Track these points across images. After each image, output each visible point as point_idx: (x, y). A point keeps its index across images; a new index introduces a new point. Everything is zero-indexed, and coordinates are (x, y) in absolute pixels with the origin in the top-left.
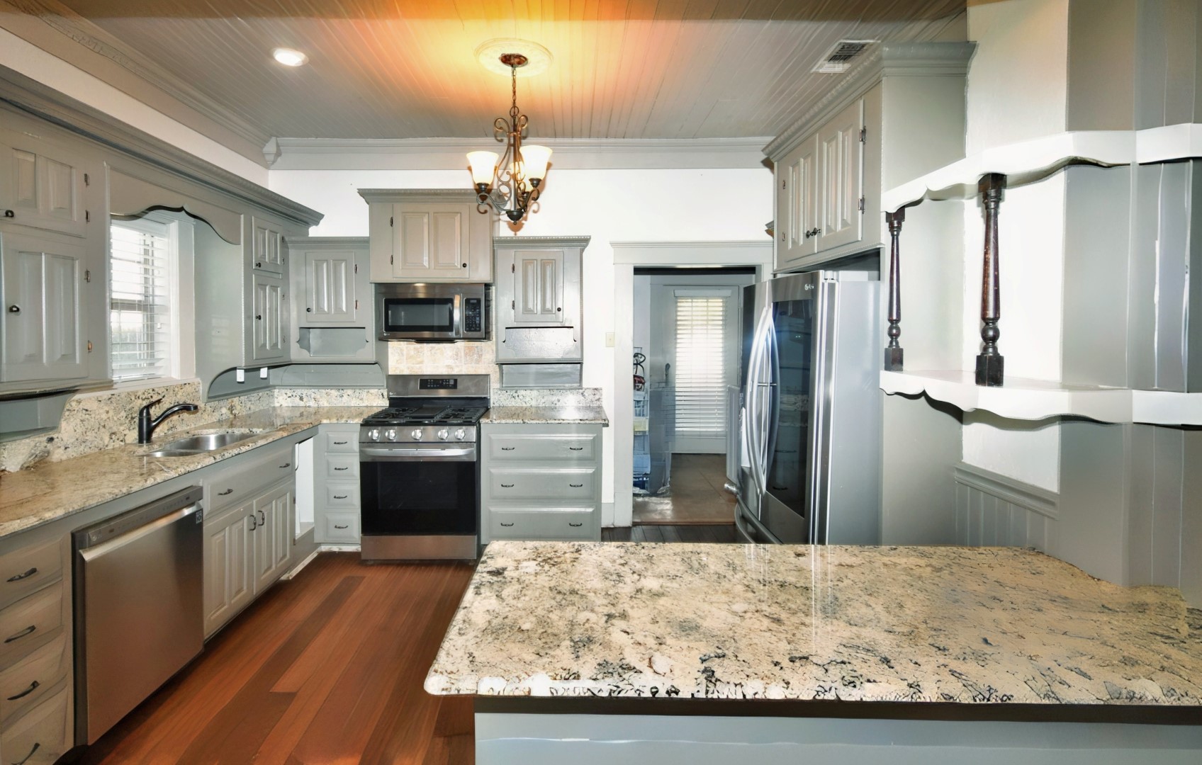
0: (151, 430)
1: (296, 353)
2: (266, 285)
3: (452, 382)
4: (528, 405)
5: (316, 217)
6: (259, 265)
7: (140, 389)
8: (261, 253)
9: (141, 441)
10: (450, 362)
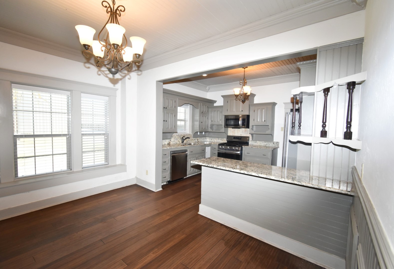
0: (183, 141)
1: (210, 130)
2: (204, 116)
3: (240, 138)
4: (259, 145)
5: (215, 102)
6: (202, 112)
7: (182, 134)
8: (203, 110)
9: (182, 143)
10: (241, 133)
